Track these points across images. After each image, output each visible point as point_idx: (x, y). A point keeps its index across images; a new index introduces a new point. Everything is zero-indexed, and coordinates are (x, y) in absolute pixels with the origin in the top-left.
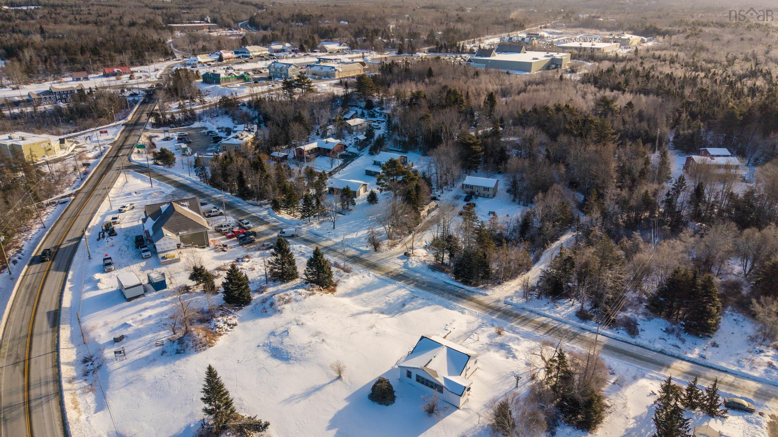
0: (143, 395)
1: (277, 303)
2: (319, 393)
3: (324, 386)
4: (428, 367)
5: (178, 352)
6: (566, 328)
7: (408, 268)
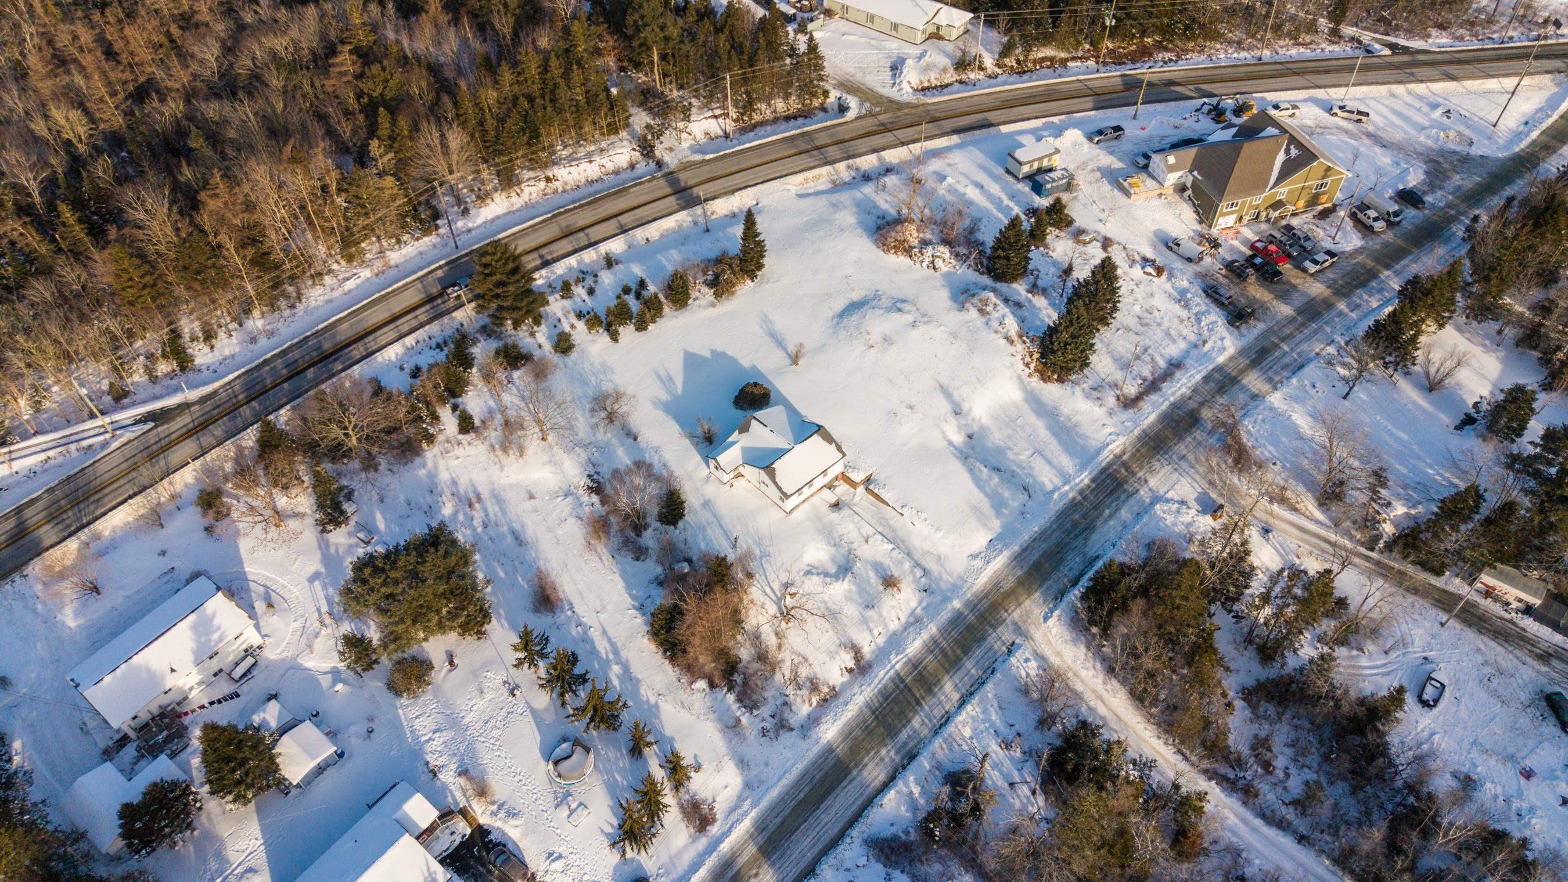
0: (813, 216)
1: (975, 300)
2: (774, 344)
6: (916, 722)
7: (1152, 504)
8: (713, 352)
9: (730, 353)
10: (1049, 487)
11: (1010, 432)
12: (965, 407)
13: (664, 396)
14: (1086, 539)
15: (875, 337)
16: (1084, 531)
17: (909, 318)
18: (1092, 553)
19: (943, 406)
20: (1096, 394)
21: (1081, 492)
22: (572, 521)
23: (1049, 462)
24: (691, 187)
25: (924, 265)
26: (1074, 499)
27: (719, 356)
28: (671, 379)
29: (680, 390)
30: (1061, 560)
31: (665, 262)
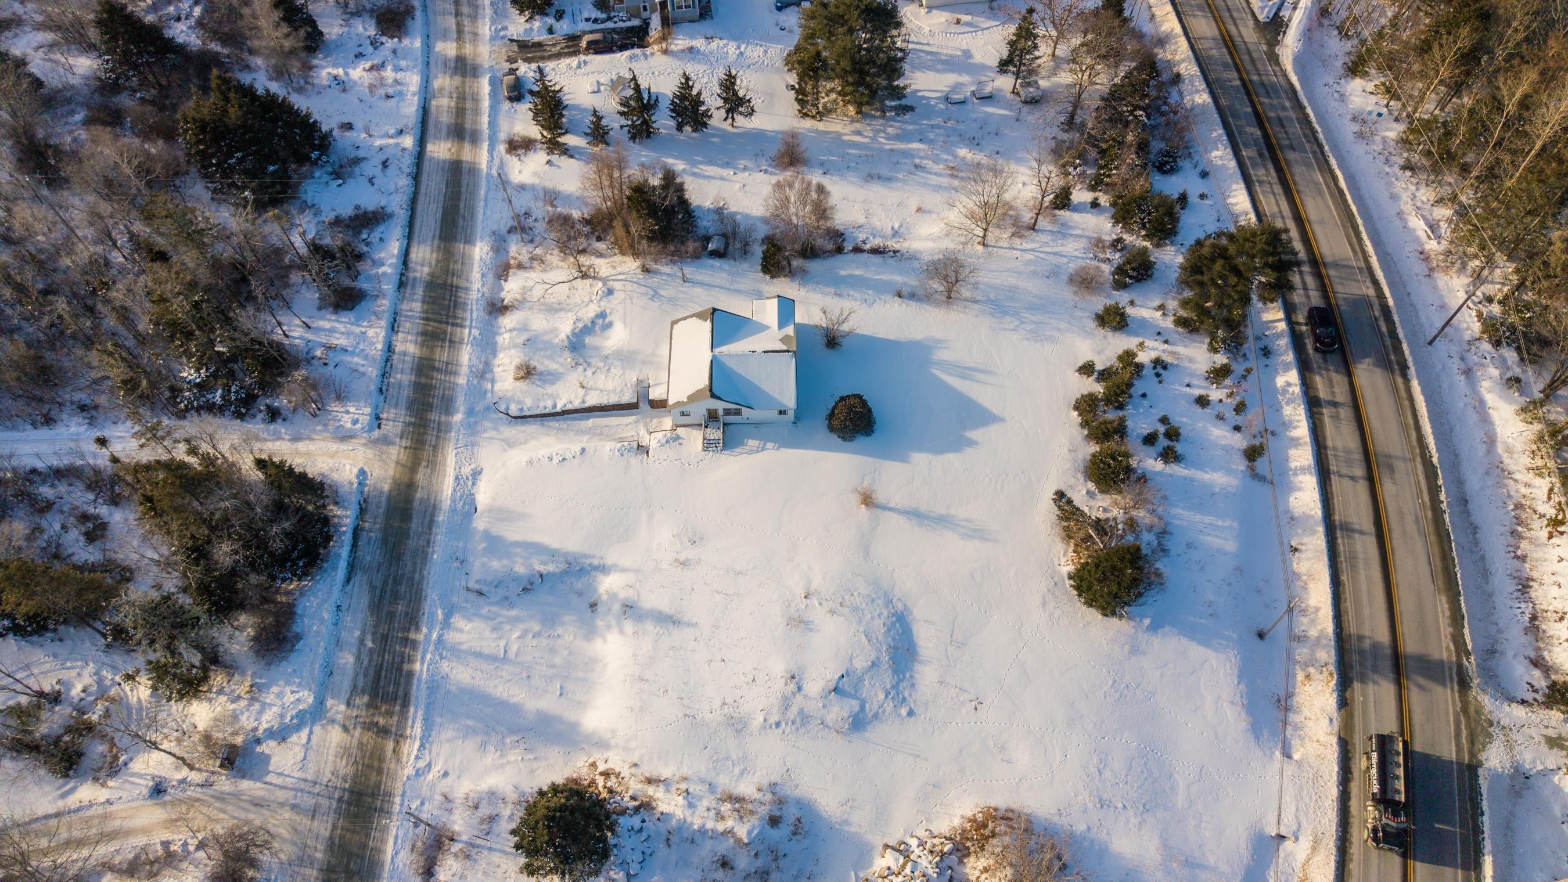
1: (764, 811)
2: (923, 508)
3: (902, 512)
6: (417, 306)
7: (320, 702)
8: (971, 443)
9: (951, 457)
10: (458, 621)
11: (558, 660)
12: (629, 626)
13: (941, 355)
14: (372, 588)
15: (817, 613)
16: (381, 597)
17: (814, 687)
18: (359, 578)
19: (651, 600)
20: (484, 811)
21: (414, 645)
23: (479, 655)
24: (1399, 684)
25: (914, 843)
26: (418, 629)
27: (958, 443)
28: (964, 378)
29: (936, 372)
30: (385, 541)
31: (1208, 519)
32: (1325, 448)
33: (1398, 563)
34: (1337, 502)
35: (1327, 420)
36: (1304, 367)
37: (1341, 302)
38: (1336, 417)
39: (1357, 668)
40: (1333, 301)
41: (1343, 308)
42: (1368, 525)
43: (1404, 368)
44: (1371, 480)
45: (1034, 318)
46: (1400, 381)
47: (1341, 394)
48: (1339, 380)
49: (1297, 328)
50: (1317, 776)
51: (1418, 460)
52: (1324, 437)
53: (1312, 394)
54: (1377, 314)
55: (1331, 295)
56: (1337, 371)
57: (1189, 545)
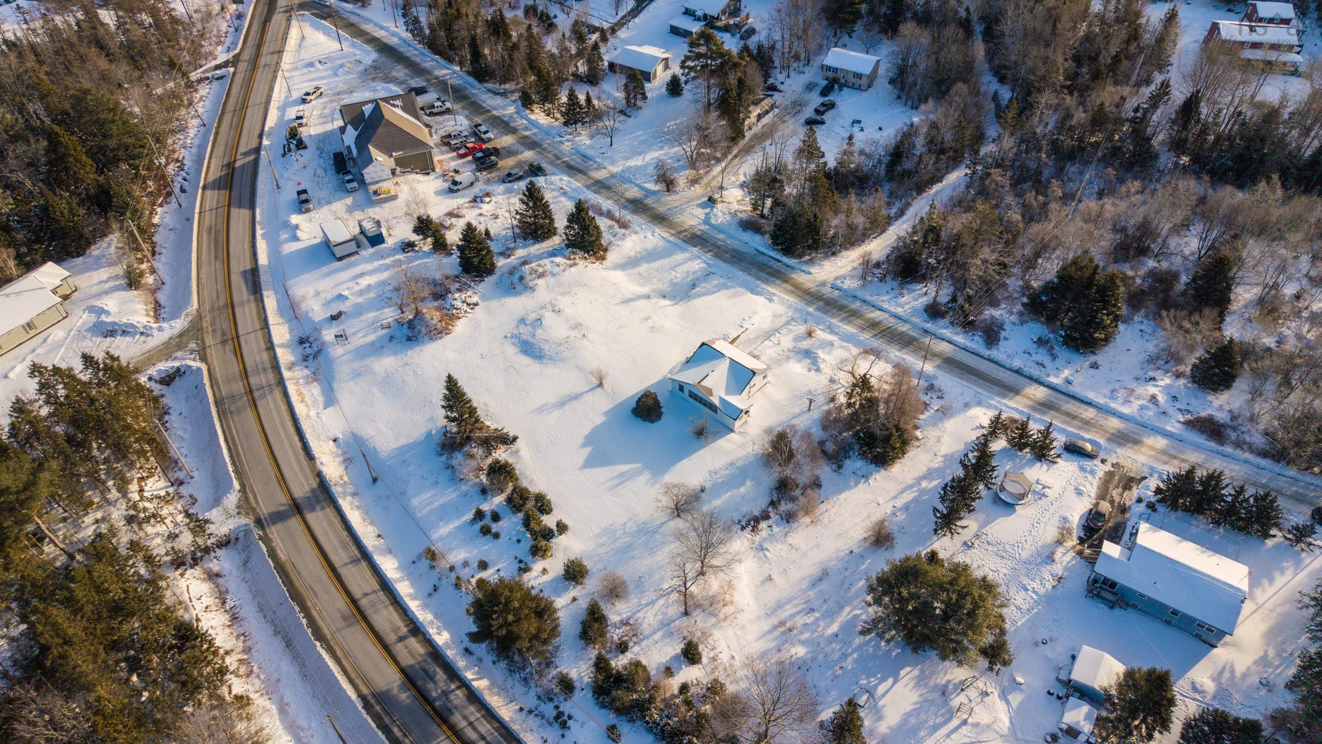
1: (528, 278)
2: (575, 402)
3: (582, 394)
4: (703, 383)
5: (409, 339)
6: (903, 329)
7: (710, 225)
8: (584, 445)
9: (586, 432)
10: (703, 265)
11: (655, 279)
12: (639, 294)
13: (645, 478)
14: (745, 253)
15: (572, 334)
16: (738, 254)
17: (549, 315)
18: (754, 252)
19: (643, 303)
20: (620, 236)
21: (706, 252)
22: (790, 540)
23: (682, 264)
24: (293, 499)
26: (712, 255)
27: (589, 440)
28: (621, 475)
29: (639, 465)
30: (764, 265)
31: (436, 504)
32: (392, 604)
33: (317, 561)
34: (368, 573)
35: (400, 623)
36: (436, 654)
37: (438, 731)
38: (396, 630)
39: (318, 493)
40: (444, 727)
41: (435, 727)
42: (343, 572)
43: (367, 706)
44: (354, 602)
45: (622, 541)
46: (365, 691)
47: (400, 650)
48: (407, 660)
49: (458, 684)
50: (318, 438)
51: (329, 637)
52: (396, 611)
53: (420, 636)
54: (407, 741)
55: (449, 733)
56: (412, 666)
57: (437, 483)
